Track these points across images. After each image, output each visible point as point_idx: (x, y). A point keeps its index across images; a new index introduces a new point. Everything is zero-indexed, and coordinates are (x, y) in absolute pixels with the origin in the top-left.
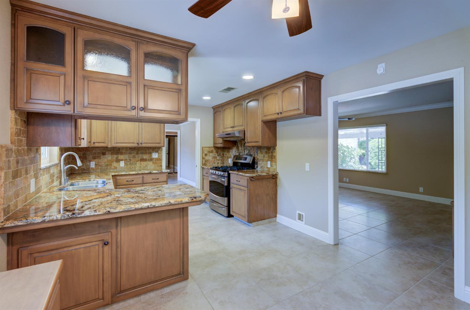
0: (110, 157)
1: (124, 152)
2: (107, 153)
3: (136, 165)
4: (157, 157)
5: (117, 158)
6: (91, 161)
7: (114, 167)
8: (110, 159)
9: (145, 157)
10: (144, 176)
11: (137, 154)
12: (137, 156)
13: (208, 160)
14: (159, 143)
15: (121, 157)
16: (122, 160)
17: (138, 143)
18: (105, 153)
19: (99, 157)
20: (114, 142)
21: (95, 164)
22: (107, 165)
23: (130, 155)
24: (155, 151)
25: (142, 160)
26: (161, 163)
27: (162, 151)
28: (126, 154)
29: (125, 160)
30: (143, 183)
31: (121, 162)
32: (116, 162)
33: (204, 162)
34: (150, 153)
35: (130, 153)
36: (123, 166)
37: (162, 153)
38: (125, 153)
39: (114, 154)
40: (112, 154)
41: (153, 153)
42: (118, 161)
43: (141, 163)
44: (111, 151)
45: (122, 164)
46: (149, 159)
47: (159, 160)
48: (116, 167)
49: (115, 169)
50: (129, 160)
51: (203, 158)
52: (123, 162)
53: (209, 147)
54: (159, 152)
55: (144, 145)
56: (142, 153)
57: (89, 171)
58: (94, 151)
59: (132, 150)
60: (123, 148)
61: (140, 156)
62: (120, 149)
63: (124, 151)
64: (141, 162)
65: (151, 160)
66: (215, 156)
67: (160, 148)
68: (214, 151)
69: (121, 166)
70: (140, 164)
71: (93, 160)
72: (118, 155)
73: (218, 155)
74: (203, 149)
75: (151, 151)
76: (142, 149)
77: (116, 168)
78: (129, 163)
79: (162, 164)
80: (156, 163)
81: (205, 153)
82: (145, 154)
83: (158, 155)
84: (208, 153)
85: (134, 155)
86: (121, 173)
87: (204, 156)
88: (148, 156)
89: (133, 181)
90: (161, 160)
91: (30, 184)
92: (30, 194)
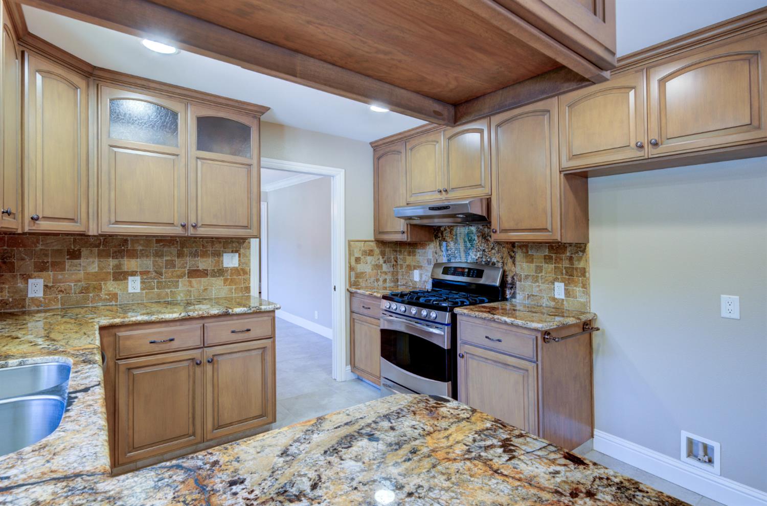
1: (141, 250)
2: (84, 252)
3: (177, 287)
4: (236, 265)
5: (118, 266)
6: (30, 277)
7: (109, 295)
8: (96, 270)
9: (204, 264)
10: (205, 324)
11: (178, 257)
12: (178, 262)
13: (362, 273)
14: (246, 227)
15: (129, 264)
16: (133, 274)
17: (183, 226)
18: (79, 250)
19: (58, 266)
20: (110, 221)
21: (46, 286)
22: (85, 290)
23: (158, 259)
24: (230, 250)
25: (195, 273)
26: (248, 280)
27: (249, 248)
28: (147, 256)
29: (142, 273)
30: (204, 347)
31: (130, 278)
32: (115, 279)
33: (353, 279)
34: (218, 255)
35: (158, 254)
36: (138, 290)
37: (250, 254)
38: (144, 254)
39: (108, 256)
40: (103, 255)
41: (224, 254)
42: (121, 276)
43: (190, 282)
44: (98, 246)
45: (134, 285)
46: (213, 270)
47: (241, 272)
48: (117, 294)
49: (110, 300)
50: (156, 272)
51: (350, 267)
52: (138, 278)
53: (365, 241)
54: (242, 251)
55: (202, 232)
56: (195, 255)
57: (24, 307)
58: (40, 247)
59: (164, 246)
60: (136, 238)
61: (189, 262)
62: (126, 241)
63: (140, 248)
64: (193, 280)
65: (220, 272)
66: (377, 262)
67: (244, 242)
68: (377, 251)
69: (130, 290)
70: (187, 283)
71: (36, 274)
72: (122, 257)
73: (385, 262)
74: (350, 244)
75: (218, 247)
76: (195, 242)
77: (114, 296)
78: (154, 283)
79: (249, 284)
80: (232, 281)
81: (357, 255)
82: (202, 256)
83: (239, 260)
84: (362, 255)
85: (169, 258)
86: (134, 319)
87: (353, 263)
88: (212, 262)
89: (172, 340)
90: (247, 273)
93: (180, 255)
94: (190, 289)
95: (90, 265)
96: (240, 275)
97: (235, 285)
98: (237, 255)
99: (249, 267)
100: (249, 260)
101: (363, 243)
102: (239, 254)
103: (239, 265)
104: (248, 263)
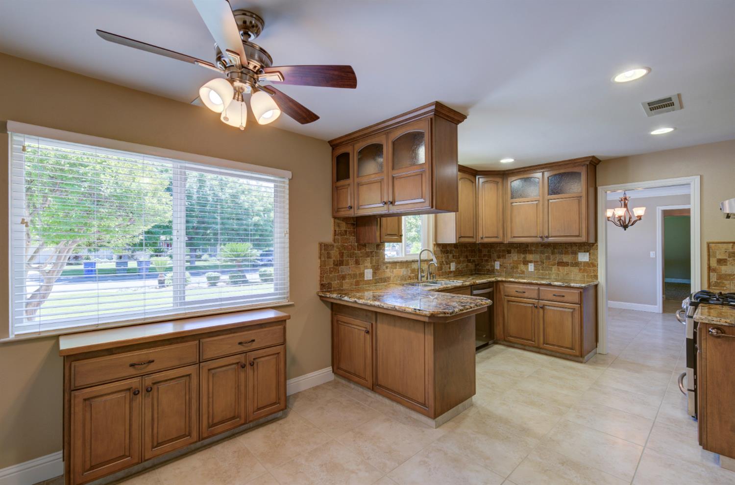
0: (516, 257)
1: (534, 250)
3: (551, 271)
4: (588, 260)
5: (524, 258)
6: (495, 261)
7: (521, 271)
8: (517, 259)
9: (566, 258)
10: (540, 288)
12: (552, 257)
13: (730, 275)
14: (578, 236)
15: (530, 257)
16: (531, 262)
17: (541, 237)
18: (511, 250)
19: (504, 257)
20: (511, 236)
21: (500, 265)
22: (513, 268)
23: (542, 255)
24: (583, 251)
25: (561, 264)
26: (596, 271)
27: (597, 249)
28: (537, 253)
29: (535, 262)
30: (539, 299)
31: (530, 264)
32: (524, 264)
33: (714, 279)
34: (575, 253)
35: (542, 253)
36: (533, 270)
37: (597, 253)
38: (535, 252)
39: (521, 253)
40: (519, 252)
41: (579, 253)
42: (526, 263)
44: (516, 248)
45: (531, 267)
46: (572, 263)
47: (591, 266)
48: (524, 271)
49: (522, 274)
50: (541, 262)
51: (709, 268)
52: (533, 264)
54: (592, 251)
55: (551, 240)
56: (561, 253)
57: (494, 273)
58: (498, 249)
59: (545, 247)
60: (532, 244)
61: (558, 258)
62: (528, 245)
63: (534, 249)
64: (560, 268)
65: (576, 264)
67: (593, 245)
69: (530, 270)
70: (557, 269)
71: (497, 259)
72: (526, 253)
74: (709, 246)
75: (575, 248)
76: (560, 246)
77: (523, 272)
78: (540, 268)
79: (597, 273)
80: (584, 271)
81: (720, 257)
82: (565, 254)
83: (590, 257)
84: (729, 257)
85: (547, 255)
86: (509, 279)
87: (714, 264)
88: (571, 258)
89: (524, 292)
90: (595, 266)
91: (364, 273)
92: (364, 280)
93: (553, 253)
94: (558, 272)
95: (515, 257)
96: (590, 267)
97: (587, 273)
98: (588, 253)
99: (597, 262)
100: (597, 258)
101: (731, 244)
102: (590, 254)
103: (590, 260)
104: (596, 259)
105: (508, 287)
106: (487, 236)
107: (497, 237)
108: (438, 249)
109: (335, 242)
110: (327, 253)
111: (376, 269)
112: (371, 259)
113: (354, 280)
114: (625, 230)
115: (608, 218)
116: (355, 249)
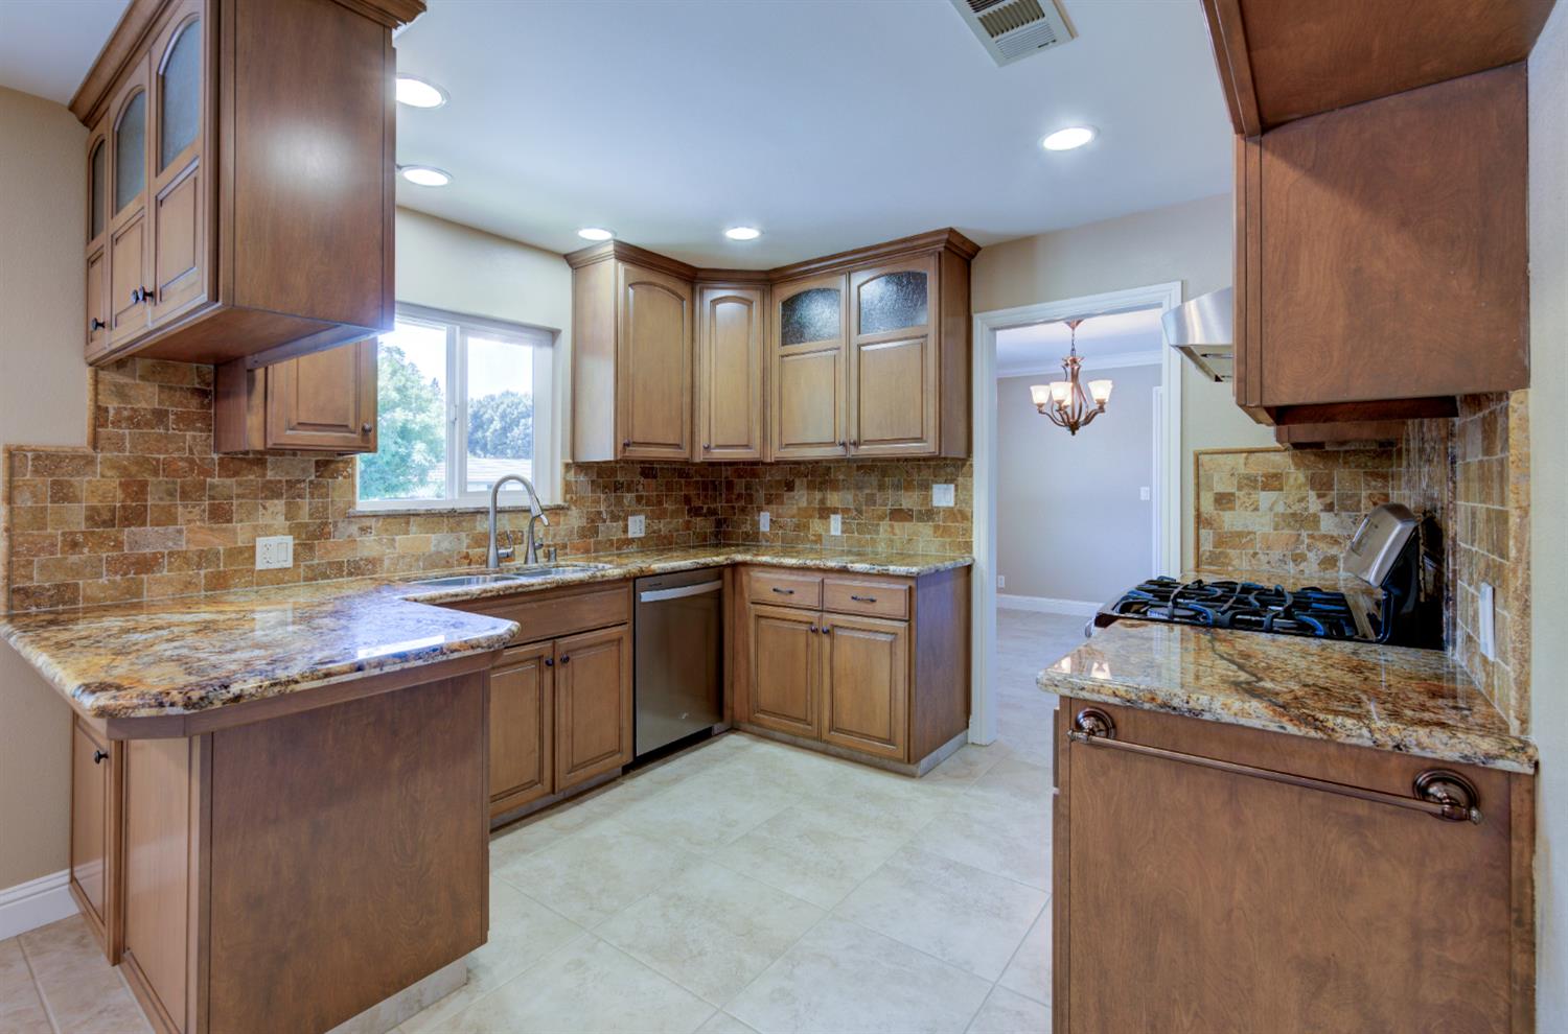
0: (805, 499)
1: (843, 479)
2: (797, 482)
3: (877, 532)
4: (952, 504)
5: (823, 501)
6: (761, 509)
7: (814, 535)
8: (805, 505)
9: (909, 500)
10: (825, 581)
11: (879, 491)
12: (879, 497)
13: (1240, 535)
14: (920, 440)
15: (834, 499)
16: (835, 511)
17: (844, 444)
18: (793, 481)
19: (779, 499)
20: (781, 444)
21: (771, 521)
22: (797, 528)
23: (857, 492)
24: (943, 479)
25: (899, 515)
26: (968, 531)
27: (971, 476)
28: (848, 489)
29: (846, 511)
30: (822, 611)
31: (832, 516)
32: (821, 517)
33: (1207, 547)
34: (926, 486)
35: (859, 486)
36: (839, 533)
37: (972, 485)
38: (845, 486)
39: (814, 488)
40: (811, 486)
41: (934, 486)
42: (825, 512)
43: (892, 527)
44: (806, 476)
45: (835, 524)
46: (920, 511)
47: (959, 516)
48: (820, 535)
49: (816, 542)
50: (856, 510)
51: (1198, 516)
52: (839, 517)
53: (1251, 452)
54: (960, 479)
56: (897, 487)
57: (758, 541)
58: (768, 478)
59: (865, 473)
61: (892, 498)
63: (841, 477)
64: (895, 524)
65: (929, 514)
66: (1297, 508)
67: (963, 465)
68: (1296, 476)
69: (833, 533)
70: (889, 529)
71: (764, 507)
72: (826, 490)
73: (1329, 508)
74: (1198, 466)
75: (926, 474)
77: (819, 540)
78: (855, 525)
79: (971, 537)
80: (946, 531)
81: (1220, 488)
82: (906, 489)
83: (956, 496)
84: (1240, 488)
85: (868, 491)
86: (760, 558)
87: (1208, 505)
88: (918, 498)
89: (791, 592)
90: (968, 520)
91: (253, 548)
92: (253, 571)
93: (881, 487)
94: (893, 537)
95: (801, 498)
96: (957, 522)
97: (950, 536)
98: (952, 486)
99: (971, 507)
100: (971, 496)
101: (1244, 455)
102: (956, 486)
103: (956, 504)
104: (969, 501)
105: (758, 580)
106: (719, 443)
107: (747, 446)
108: (582, 478)
109: (95, 447)
110: (54, 483)
111: (310, 538)
112: (288, 504)
113: (202, 572)
114: (1073, 433)
115: (1040, 406)
116: (210, 474)
